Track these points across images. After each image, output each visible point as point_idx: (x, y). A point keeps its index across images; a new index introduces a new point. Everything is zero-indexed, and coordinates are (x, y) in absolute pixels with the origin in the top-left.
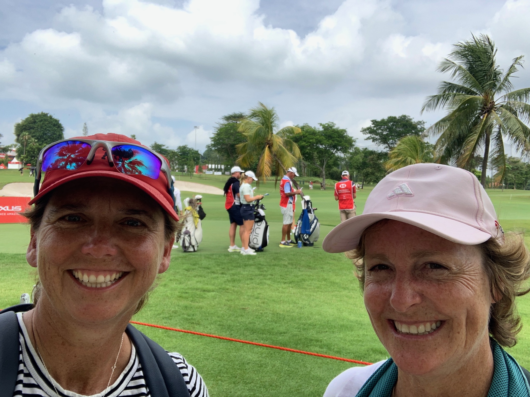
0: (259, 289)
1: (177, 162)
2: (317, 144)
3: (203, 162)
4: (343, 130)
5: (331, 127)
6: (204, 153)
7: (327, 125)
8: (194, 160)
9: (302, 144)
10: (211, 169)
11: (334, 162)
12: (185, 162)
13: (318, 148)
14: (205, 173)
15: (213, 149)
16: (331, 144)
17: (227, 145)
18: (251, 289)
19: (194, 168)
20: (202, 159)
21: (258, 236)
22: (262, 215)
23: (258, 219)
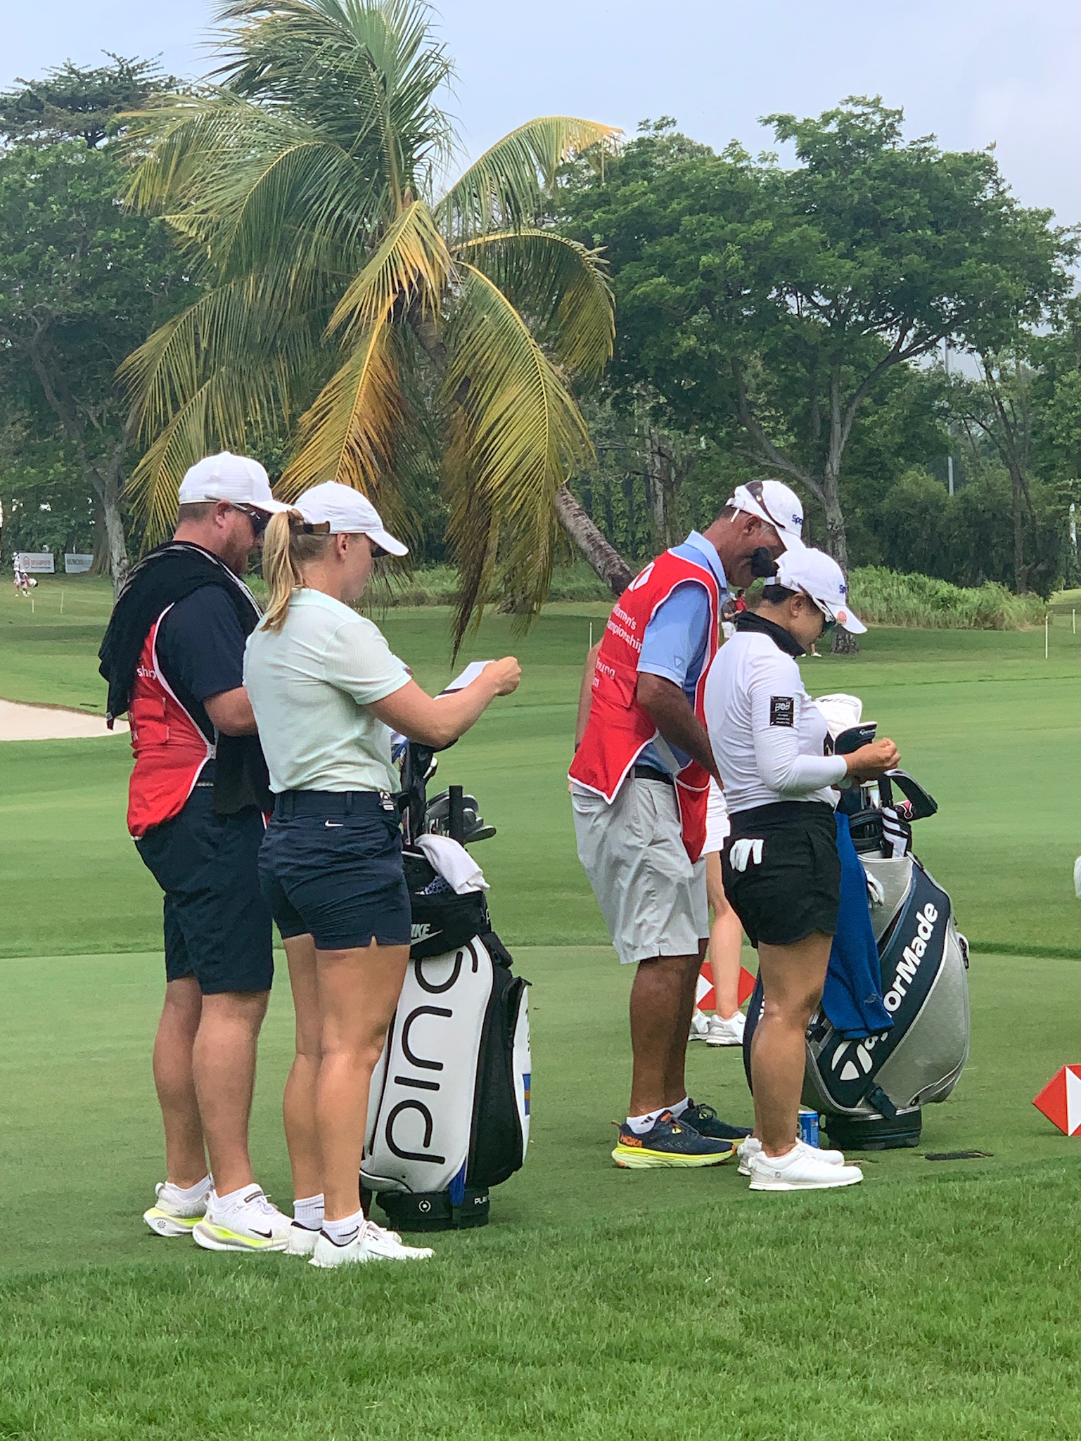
2: (764, 279)
4: (969, 159)
5: (873, 142)
7: (832, 128)
9: (640, 290)
11: (910, 422)
13: (772, 315)
16: (875, 282)
21: (435, 1087)
22: (462, 886)
23: (426, 927)
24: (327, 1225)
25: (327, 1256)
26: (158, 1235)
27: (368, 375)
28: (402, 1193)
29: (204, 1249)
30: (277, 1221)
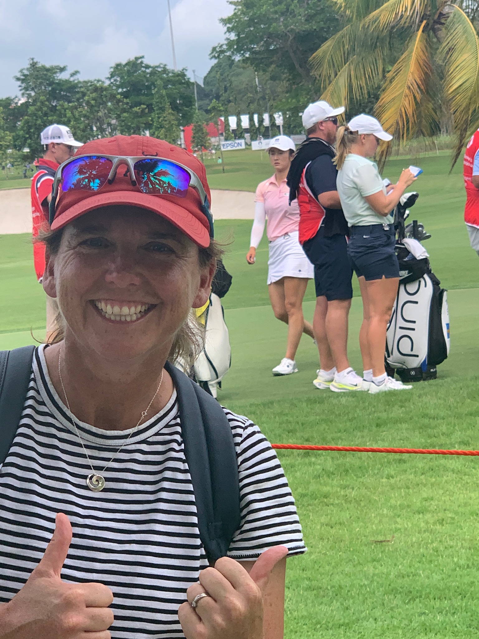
0: (425, 485)
1: (114, 122)
3: (207, 112)
6: (205, 78)
8: (175, 107)
10: (239, 133)
12: (142, 120)
14: (217, 148)
15: (237, 58)
17: (284, 37)
18: (400, 488)
19: (178, 137)
20: (200, 99)
21: (414, 329)
22: (419, 257)
23: (407, 272)
24: (374, 379)
25: (374, 389)
26: (318, 389)
27: (415, 55)
28: (404, 369)
29: (334, 392)
30: (358, 380)
